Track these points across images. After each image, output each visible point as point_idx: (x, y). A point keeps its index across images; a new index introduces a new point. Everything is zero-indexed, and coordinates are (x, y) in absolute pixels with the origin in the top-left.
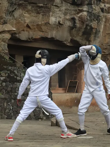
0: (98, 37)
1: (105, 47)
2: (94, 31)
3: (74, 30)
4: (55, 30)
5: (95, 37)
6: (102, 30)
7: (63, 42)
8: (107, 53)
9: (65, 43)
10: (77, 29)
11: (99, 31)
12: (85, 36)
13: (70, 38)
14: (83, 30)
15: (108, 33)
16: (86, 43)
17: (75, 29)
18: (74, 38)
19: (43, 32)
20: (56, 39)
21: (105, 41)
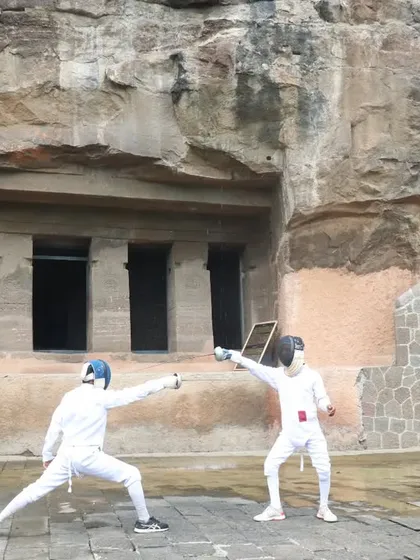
0: (320, 126)
1: (368, 168)
2: (289, 98)
3: (183, 103)
4: (103, 116)
5: (303, 124)
6: (334, 96)
7: (159, 163)
8: (390, 196)
9: (169, 164)
10: (194, 95)
11: (321, 100)
12: (257, 127)
13: (185, 139)
14: (231, 100)
15: (374, 108)
16: (269, 158)
17: (184, 96)
18: (200, 138)
19: (43, 124)
20: (115, 152)
21: (365, 140)
